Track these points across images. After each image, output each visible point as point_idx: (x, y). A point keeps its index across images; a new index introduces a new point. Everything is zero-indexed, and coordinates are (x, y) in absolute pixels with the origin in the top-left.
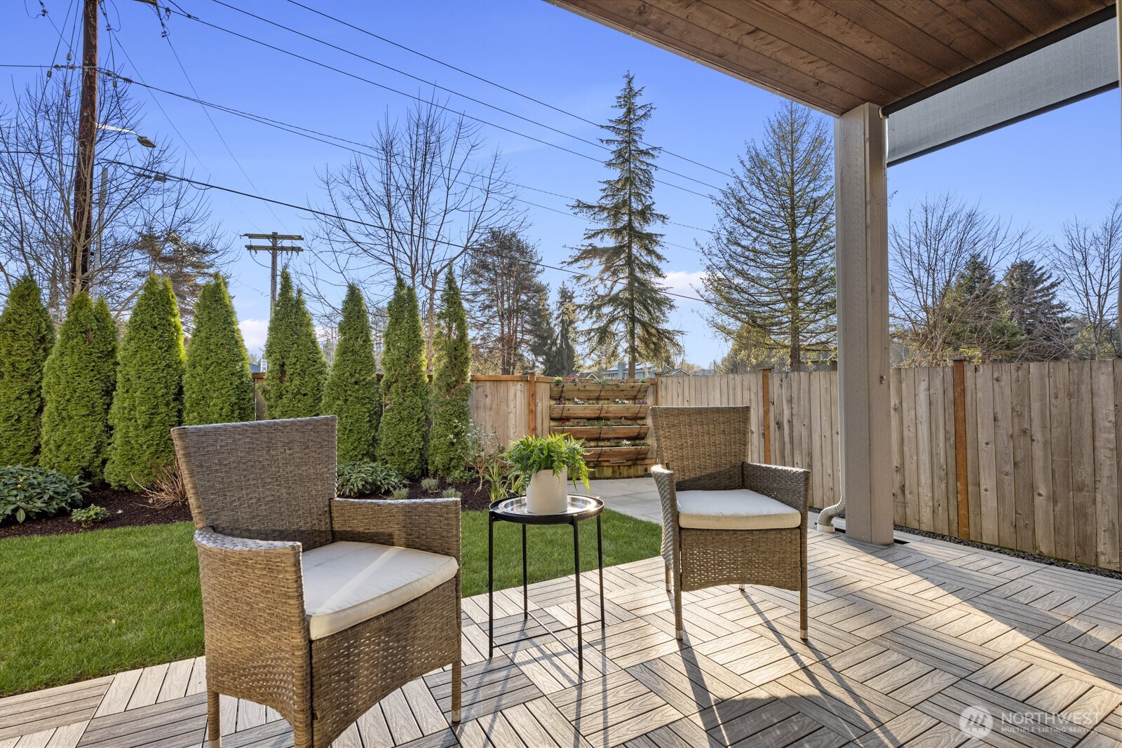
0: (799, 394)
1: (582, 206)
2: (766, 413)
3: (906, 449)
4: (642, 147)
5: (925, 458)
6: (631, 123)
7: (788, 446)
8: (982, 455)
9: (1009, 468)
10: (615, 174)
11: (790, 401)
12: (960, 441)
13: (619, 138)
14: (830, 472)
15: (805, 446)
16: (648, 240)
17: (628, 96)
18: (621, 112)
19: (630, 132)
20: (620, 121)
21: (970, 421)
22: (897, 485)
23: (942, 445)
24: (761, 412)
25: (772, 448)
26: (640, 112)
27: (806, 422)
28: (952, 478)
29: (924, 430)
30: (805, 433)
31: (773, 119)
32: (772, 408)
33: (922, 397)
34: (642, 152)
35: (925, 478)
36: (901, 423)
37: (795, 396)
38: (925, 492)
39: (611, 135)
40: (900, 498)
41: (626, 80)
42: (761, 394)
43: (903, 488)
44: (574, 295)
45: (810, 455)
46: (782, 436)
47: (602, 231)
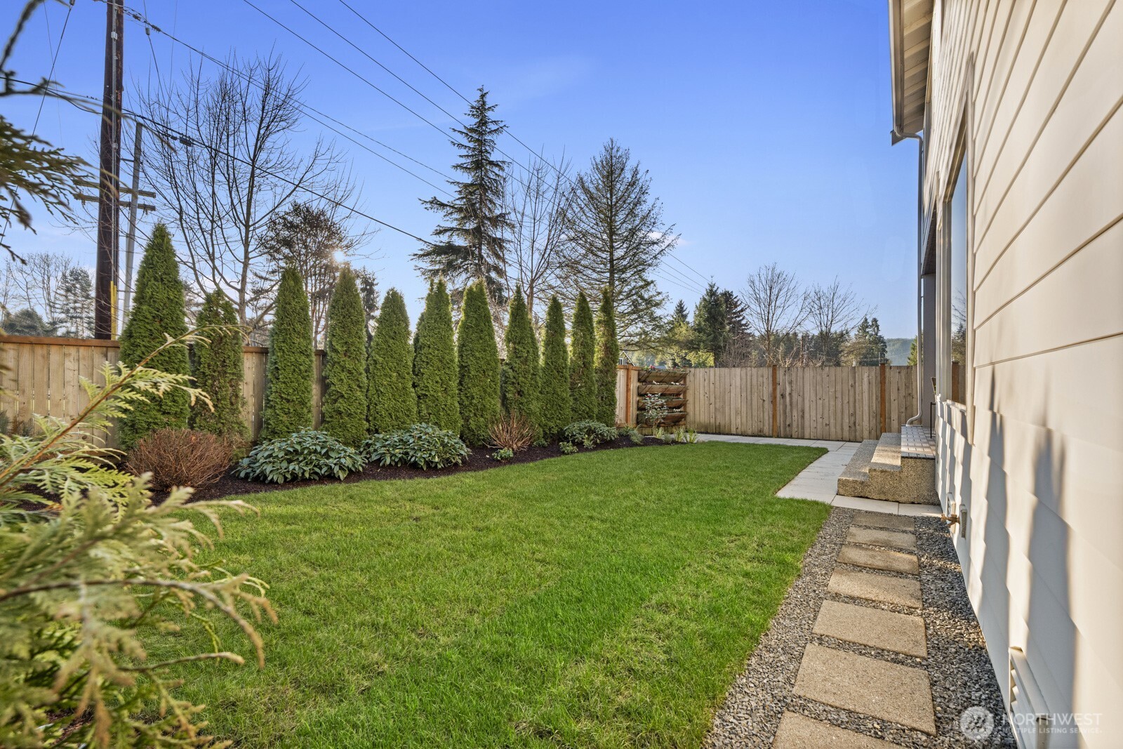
0: (797, 379)
1: (436, 203)
2: (774, 390)
3: (857, 405)
4: (493, 158)
5: (866, 408)
6: (482, 134)
7: (788, 407)
8: (892, 405)
9: (903, 410)
10: (467, 178)
11: (791, 383)
12: (882, 399)
13: (472, 145)
14: (814, 419)
15: (799, 406)
16: (497, 245)
17: (481, 109)
18: (472, 122)
19: (481, 142)
20: (472, 130)
21: (887, 391)
22: (852, 422)
23: (874, 401)
24: (771, 389)
25: (778, 409)
26: (493, 127)
27: (801, 394)
28: (879, 417)
29: (866, 395)
30: (800, 399)
31: (598, 160)
32: (778, 387)
33: (866, 380)
34: (491, 163)
35: (866, 418)
36: (855, 393)
37: (794, 379)
38: (866, 423)
39: (465, 141)
40: (853, 428)
41: (479, 93)
42: (771, 379)
43: (855, 423)
44: (375, 282)
45: (803, 412)
46: (785, 402)
47: (451, 229)
